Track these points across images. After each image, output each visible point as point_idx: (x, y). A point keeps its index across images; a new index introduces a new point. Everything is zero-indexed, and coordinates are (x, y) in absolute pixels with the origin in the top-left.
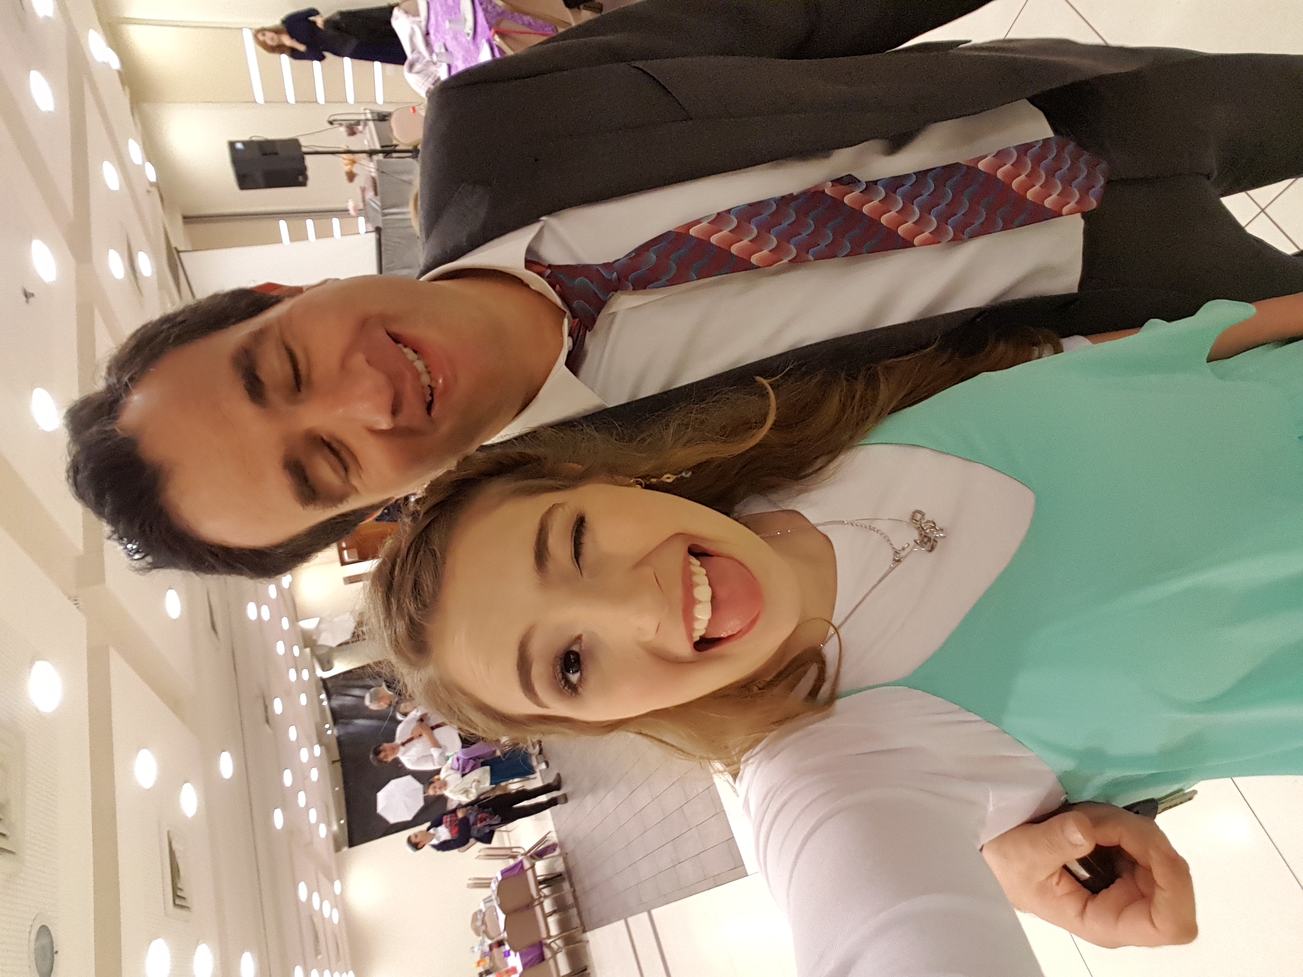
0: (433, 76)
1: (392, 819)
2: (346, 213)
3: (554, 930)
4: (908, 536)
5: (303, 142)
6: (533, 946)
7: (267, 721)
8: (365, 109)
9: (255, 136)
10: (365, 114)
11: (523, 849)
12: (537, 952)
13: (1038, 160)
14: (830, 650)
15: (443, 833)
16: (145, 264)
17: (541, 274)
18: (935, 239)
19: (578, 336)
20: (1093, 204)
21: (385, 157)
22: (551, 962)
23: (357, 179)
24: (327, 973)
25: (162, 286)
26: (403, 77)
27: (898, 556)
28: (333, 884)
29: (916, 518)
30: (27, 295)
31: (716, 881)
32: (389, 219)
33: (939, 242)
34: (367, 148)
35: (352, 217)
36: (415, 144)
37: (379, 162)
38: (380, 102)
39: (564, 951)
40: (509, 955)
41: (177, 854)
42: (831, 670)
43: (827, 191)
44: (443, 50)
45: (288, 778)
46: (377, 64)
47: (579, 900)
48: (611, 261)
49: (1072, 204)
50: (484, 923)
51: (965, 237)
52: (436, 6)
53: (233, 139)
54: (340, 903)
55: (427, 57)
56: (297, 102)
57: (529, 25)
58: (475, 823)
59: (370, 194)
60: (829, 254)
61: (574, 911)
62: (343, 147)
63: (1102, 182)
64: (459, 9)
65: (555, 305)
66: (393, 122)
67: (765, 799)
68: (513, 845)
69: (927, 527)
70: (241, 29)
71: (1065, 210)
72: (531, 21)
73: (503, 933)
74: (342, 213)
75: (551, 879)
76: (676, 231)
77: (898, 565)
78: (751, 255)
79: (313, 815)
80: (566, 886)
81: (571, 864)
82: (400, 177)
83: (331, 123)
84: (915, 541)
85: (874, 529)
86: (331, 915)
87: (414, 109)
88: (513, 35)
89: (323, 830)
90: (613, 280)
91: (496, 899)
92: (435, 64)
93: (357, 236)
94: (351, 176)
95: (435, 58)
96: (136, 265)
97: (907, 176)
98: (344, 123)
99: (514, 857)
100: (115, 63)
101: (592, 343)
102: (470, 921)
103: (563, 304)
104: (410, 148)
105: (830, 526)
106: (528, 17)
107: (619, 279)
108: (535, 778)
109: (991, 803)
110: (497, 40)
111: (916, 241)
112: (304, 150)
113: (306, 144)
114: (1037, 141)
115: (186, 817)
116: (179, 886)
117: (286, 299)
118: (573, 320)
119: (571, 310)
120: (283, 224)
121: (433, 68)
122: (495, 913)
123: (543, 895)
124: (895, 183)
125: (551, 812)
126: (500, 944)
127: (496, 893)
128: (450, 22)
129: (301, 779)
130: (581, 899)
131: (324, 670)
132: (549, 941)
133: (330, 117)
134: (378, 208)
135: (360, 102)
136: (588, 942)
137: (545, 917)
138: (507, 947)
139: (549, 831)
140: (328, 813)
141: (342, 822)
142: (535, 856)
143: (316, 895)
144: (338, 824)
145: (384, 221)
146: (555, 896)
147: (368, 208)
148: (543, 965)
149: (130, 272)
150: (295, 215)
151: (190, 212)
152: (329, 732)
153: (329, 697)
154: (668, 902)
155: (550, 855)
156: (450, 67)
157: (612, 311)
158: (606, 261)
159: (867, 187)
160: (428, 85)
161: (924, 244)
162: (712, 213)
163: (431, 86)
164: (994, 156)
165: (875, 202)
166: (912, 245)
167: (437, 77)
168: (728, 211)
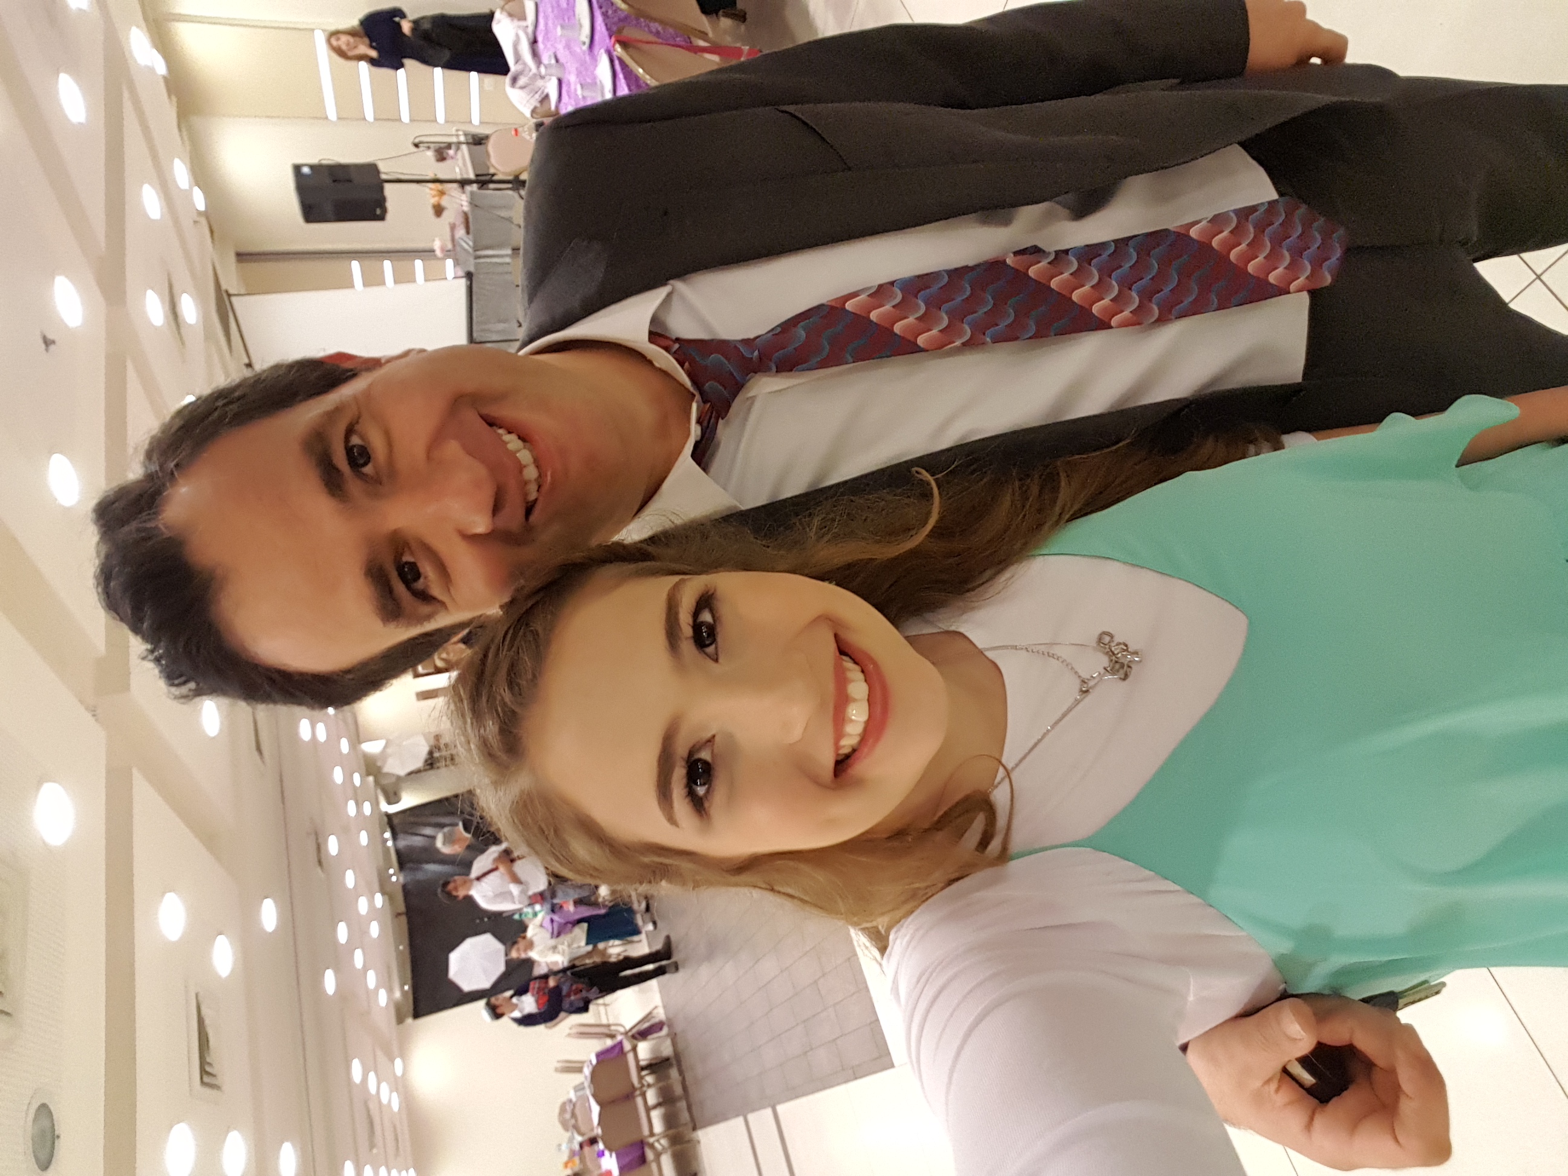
0: (540, 92)
1: (467, 987)
2: (432, 253)
3: (658, 1127)
4: (1095, 664)
5: (382, 167)
6: (632, 1145)
7: (320, 863)
8: (457, 130)
9: (325, 159)
10: (457, 135)
11: (624, 1027)
12: (638, 1153)
13: (1260, 228)
14: (1000, 796)
15: (528, 1004)
16: (190, 309)
17: (667, 349)
18: (1137, 321)
19: (708, 427)
20: (1328, 280)
21: (480, 188)
22: (654, 1166)
23: (445, 214)
24: (383, 1170)
25: (208, 336)
27: (1085, 686)
28: (393, 1062)
29: (1104, 641)
30: (48, 342)
31: (856, 1073)
32: (483, 263)
33: (1141, 324)
34: (459, 177)
35: (439, 259)
36: (517, 173)
37: (472, 193)
38: (476, 123)
39: (669, 1153)
40: (603, 1153)
41: (207, 1022)
42: (1001, 822)
43: (1008, 261)
44: (553, 61)
45: (342, 932)
46: (474, 75)
47: (690, 1091)
48: (752, 336)
49: (1300, 281)
50: (573, 1115)
51: (1173, 317)
52: (546, 8)
53: (299, 161)
54: (402, 1086)
55: (534, 70)
56: (375, 119)
57: (658, 34)
58: (568, 995)
59: (461, 232)
60: (1009, 336)
61: (683, 1104)
62: (430, 176)
63: (1338, 253)
64: (574, 11)
65: (682, 385)
66: (491, 146)
67: (918, 981)
68: (611, 1022)
69: (1118, 651)
70: (313, 30)
71: (1292, 287)
72: (660, 29)
73: (597, 1128)
74: (426, 253)
75: (656, 1064)
76: (829, 304)
77: (1084, 698)
78: (918, 335)
79: (371, 979)
80: (674, 1073)
81: (680, 1047)
82: (498, 213)
83: (416, 145)
84: (1105, 669)
85: (1053, 656)
86: (390, 1101)
87: (516, 130)
88: (640, 45)
89: (383, 998)
90: (754, 359)
91: (589, 1086)
92: (542, 77)
93: (443, 282)
94: (439, 210)
95: (543, 70)
96: (178, 310)
97: (1103, 245)
98: (432, 145)
99: (612, 1036)
100: (161, 68)
101: (724, 432)
102: (557, 1111)
103: (692, 385)
104: (510, 178)
105: (1000, 651)
106: (657, 25)
107: (760, 358)
108: (640, 941)
109: (1192, 992)
110: (619, 50)
111: (1113, 322)
112: (383, 177)
113: (386, 169)
114: (1262, 204)
115: (220, 977)
116: (208, 1060)
117: (363, 373)
118: (702, 404)
119: (701, 394)
120: (355, 265)
121: (540, 83)
122: (587, 1105)
123: (645, 1083)
124: (1089, 253)
125: (658, 983)
126: (593, 1141)
127: (589, 1079)
128: (562, 27)
129: (358, 934)
130: (691, 1089)
131: (389, 803)
132: (651, 1140)
133: (415, 138)
134: (470, 250)
135: (452, 122)
136: (699, 1142)
137: (648, 1110)
138: (601, 1146)
139: (656, 1007)
140: (390, 977)
141: (406, 988)
142: (637, 1036)
143: (372, 1076)
144: (401, 990)
145: (476, 265)
146: (661, 1084)
147: (458, 249)
148: (643, 1169)
149: (171, 318)
150: (370, 255)
151: (244, 249)
152: (394, 879)
153: (395, 836)
154: (797, 1097)
155: (655, 1035)
156: (560, 82)
157: (751, 394)
158: (746, 337)
159: (1056, 258)
160: (534, 102)
161: (1124, 324)
162: (873, 285)
163: (538, 105)
164: (1209, 222)
165: (1066, 275)
166: (1109, 327)
167: (545, 93)
168: (892, 283)
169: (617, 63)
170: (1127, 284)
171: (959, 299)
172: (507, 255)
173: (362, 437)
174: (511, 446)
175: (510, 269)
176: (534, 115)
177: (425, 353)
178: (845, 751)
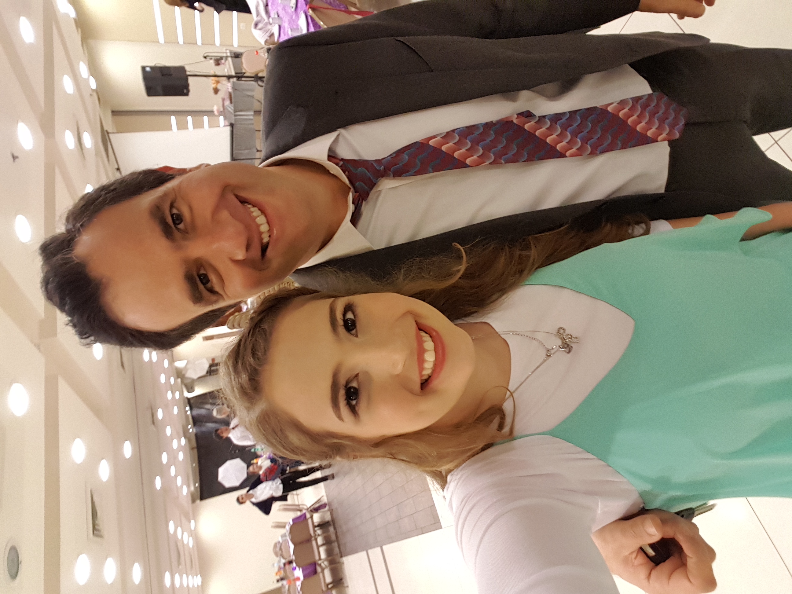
0: (269, 32)
1: (227, 485)
2: (213, 113)
3: (323, 556)
4: (555, 343)
5: (187, 68)
6: (310, 564)
7: (153, 423)
8: (226, 50)
9: (158, 64)
10: (226, 53)
11: (307, 506)
12: (313, 569)
13: (645, 107)
14: (507, 406)
16: (88, 140)
17: (337, 164)
18: (580, 153)
19: (358, 204)
20: (677, 135)
21: (238, 80)
22: (321, 575)
23: (219, 93)
25: (97, 154)
26: (251, 31)
27: (549, 352)
28: (190, 522)
29: (560, 332)
30: (14, 158)
31: (423, 531)
32: (239, 119)
33: (582, 155)
34: (227, 74)
35: (216, 116)
36: (257, 73)
37: (233, 83)
38: (236, 46)
39: (329, 568)
40: (295, 569)
41: (96, 503)
42: (508, 420)
43: (515, 121)
44: (276, 16)
45: (165, 458)
47: (339, 538)
48: (380, 158)
49: (664, 135)
50: (281, 549)
51: (598, 153)
53: (145, 64)
54: (194, 534)
55: (266, 20)
56: (184, 43)
57: (330, 4)
59: (227, 103)
60: (514, 160)
61: (335, 544)
62: (212, 73)
63: (682, 123)
65: (344, 183)
66: (244, 59)
68: (300, 503)
69: (567, 338)
71: (660, 138)
72: (332, 1)
73: (293, 556)
74: (210, 113)
75: (323, 524)
77: (549, 358)
78: (467, 159)
79: (179, 481)
80: (331, 529)
81: (334, 516)
82: (246, 93)
83: (205, 57)
84: (559, 346)
85: (534, 338)
86: (188, 542)
87: (257, 52)
88: (321, 10)
89: (185, 491)
90: (381, 170)
91: (289, 536)
92: (271, 24)
93: (218, 128)
94: (216, 91)
95: (271, 20)
96: (82, 141)
97: (563, 114)
98: (213, 58)
99: (301, 510)
100: (73, 14)
101: (366, 209)
102: (272, 546)
103: (350, 183)
104: (253, 75)
107: (385, 170)
109: (599, 509)
110: (310, 12)
111: (568, 154)
112: (188, 73)
113: (189, 69)
114: (645, 95)
115: (102, 481)
116: (97, 523)
117: (177, 176)
118: (355, 194)
119: (354, 187)
120: (173, 118)
121: (269, 27)
122: (288, 544)
123: (317, 534)
124: (556, 118)
126: (290, 562)
127: (289, 532)
129: (173, 459)
130: (340, 537)
131: (189, 392)
132: (320, 562)
133: (204, 54)
134: (232, 111)
135: (224, 45)
136: (343, 563)
137: (318, 547)
138: (294, 565)
139: (323, 496)
140: (188, 480)
141: (197, 485)
142: (313, 511)
143: (179, 529)
144: (194, 486)
145: (235, 120)
146: (325, 535)
147: (226, 111)
148: (316, 576)
149: (78, 144)
150: (181, 113)
151: (116, 109)
152: (191, 430)
153: (191, 409)
154: (393, 542)
155: (322, 510)
156: (280, 27)
157: (379, 189)
158: (377, 158)
159: (539, 120)
160: (266, 37)
161: (572, 156)
162: (444, 132)
163: (268, 38)
164: (618, 104)
165: (544, 129)
166: (565, 156)
167: (272, 33)
168: (453, 131)
169: (309, 18)
170: (575, 134)
171: (488, 140)
172: (251, 115)
173: (178, 209)
174: (255, 214)
175: (252, 122)
176: (267, 44)
177: (210, 166)
178: (425, 377)
